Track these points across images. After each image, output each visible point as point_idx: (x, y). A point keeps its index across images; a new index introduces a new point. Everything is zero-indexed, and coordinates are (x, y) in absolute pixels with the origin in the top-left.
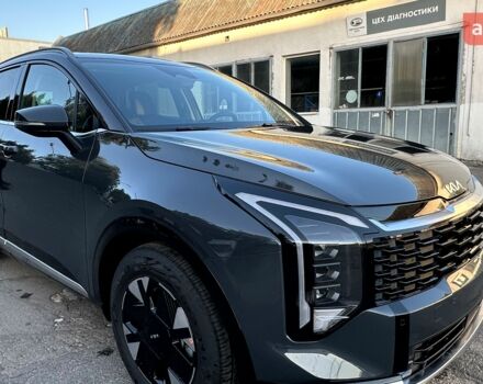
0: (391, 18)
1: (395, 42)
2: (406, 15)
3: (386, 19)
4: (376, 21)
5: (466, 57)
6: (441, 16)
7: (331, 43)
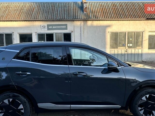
0: (54, 27)
1: (55, 33)
2: (58, 27)
3: (53, 27)
4: (50, 27)
5: (73, 39)
6: (66, 29)
7: (36, 31)
